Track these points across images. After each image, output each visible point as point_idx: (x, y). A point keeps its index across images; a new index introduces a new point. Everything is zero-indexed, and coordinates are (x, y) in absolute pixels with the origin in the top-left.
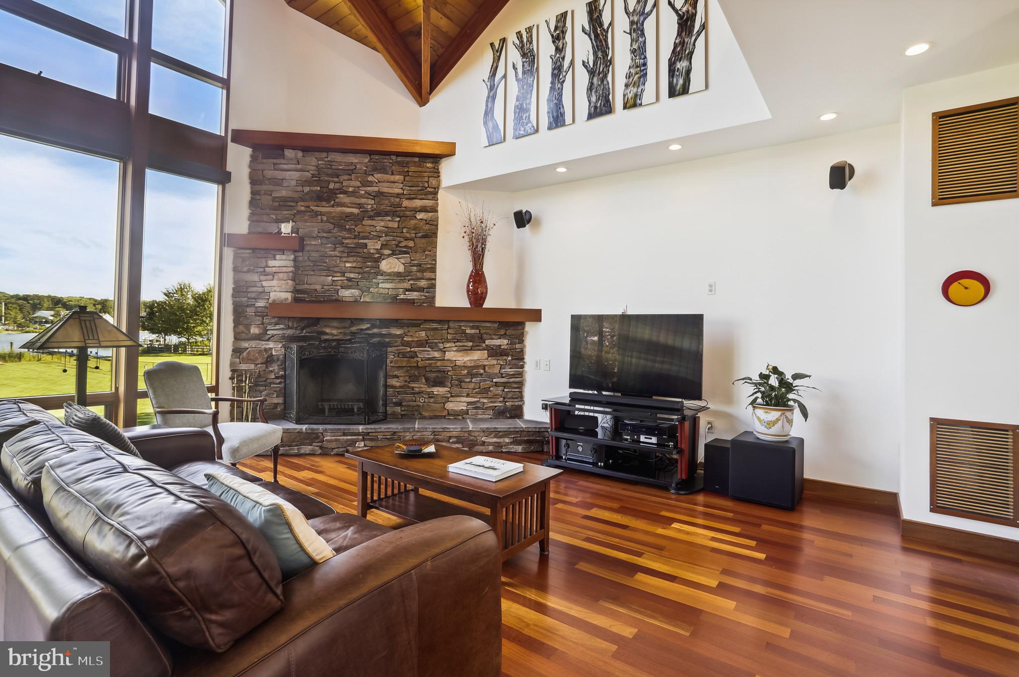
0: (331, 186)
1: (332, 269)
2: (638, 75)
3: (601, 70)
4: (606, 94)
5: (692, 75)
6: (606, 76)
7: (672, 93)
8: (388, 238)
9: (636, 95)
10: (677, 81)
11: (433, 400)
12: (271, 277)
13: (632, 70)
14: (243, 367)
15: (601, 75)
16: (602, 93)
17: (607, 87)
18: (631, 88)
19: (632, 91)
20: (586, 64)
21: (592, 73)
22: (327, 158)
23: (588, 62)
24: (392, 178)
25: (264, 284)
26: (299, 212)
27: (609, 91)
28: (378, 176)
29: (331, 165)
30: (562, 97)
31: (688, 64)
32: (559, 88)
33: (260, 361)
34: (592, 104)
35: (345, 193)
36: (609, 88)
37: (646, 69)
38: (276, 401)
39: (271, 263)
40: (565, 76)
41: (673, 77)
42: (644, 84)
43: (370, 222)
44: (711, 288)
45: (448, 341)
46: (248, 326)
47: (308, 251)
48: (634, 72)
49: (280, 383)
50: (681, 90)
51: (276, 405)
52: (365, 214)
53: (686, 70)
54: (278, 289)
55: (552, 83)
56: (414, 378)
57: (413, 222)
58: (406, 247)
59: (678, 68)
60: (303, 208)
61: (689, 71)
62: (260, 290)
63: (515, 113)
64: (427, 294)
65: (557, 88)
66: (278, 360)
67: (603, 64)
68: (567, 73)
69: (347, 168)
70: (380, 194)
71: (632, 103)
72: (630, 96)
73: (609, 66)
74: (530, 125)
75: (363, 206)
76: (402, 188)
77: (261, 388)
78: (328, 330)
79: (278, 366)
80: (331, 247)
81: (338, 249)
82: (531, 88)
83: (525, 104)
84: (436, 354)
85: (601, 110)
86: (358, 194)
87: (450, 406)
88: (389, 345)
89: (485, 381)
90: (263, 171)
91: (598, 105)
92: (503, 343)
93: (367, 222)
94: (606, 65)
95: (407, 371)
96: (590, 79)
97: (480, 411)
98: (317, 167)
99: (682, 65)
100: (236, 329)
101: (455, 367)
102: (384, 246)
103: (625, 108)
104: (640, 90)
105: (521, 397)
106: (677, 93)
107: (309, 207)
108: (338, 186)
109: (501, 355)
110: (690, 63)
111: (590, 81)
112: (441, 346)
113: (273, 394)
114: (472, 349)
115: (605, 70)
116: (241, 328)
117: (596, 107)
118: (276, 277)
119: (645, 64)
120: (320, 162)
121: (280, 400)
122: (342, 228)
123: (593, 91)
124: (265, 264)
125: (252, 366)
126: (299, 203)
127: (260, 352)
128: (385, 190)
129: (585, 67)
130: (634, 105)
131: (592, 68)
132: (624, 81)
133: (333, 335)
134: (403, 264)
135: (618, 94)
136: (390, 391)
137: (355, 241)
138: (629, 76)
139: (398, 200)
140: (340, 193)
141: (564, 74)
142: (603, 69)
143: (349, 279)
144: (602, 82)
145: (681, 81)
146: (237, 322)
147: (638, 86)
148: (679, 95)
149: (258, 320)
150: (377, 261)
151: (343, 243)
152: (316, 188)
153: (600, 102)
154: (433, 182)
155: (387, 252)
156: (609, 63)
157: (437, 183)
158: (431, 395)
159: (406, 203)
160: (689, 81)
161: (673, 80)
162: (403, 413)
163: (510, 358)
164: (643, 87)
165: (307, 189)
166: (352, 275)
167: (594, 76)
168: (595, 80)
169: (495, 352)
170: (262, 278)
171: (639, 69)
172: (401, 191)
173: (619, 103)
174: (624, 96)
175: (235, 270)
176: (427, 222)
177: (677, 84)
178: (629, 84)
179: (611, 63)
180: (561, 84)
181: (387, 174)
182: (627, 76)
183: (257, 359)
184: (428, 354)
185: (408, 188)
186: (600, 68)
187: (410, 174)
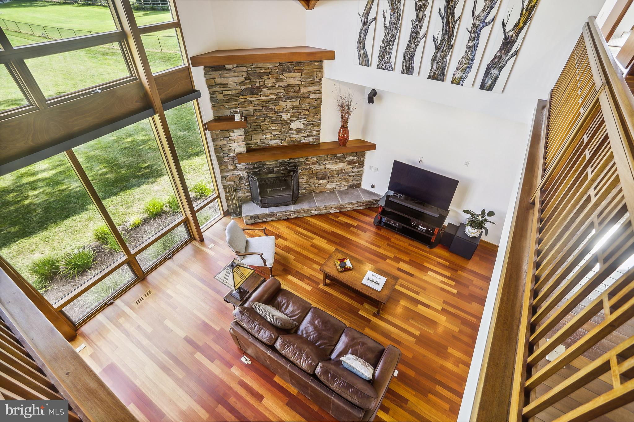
0: (258, 84)
1: (264, 131)
2: (466, 65)
3: (444, 49)
4: (443, 68)
5: (497, 81)
6: (446, 55)
7: (482, 87)
8: (294, 111)
9: (461, 78)
10: (488, 81)
11: (320, 185)
12: (234, 142)
13: (463, 60)
14: (228, 183)
15: (443, 53)
16: (441, 66)
17: (445, 63)
18: (459, 72)
19: (459, 74)
20: (436, 40)
21: (438, 48)
22: (253, 65)
23: (437, 39)
24: (294, 75)
25: (230, 145)
26: (241, 103)
27: (445, 67)
28: (286, 75)
29: (256, 70)
30: (414, 55)
31: (498, 73)
32: (413, 48)
33: (236, 180)
34: (433, 70)
35: (266, 87)
36: (446, 65)
37: (472, 64)
38: (247, 195)
39: (232, 134)
40: (419, 42)
41: (486, 77)
42: (468, 73)
43: (283, 103)
44: (466, 163)
45: (327, 160)
46: (226, 166)
47: (250, 123)
48: (464, 62)
49: (248, 188)
50: (488, 87)
51: (247, 196)
52: (279, 99)
53: (495, 76)
54: (238, 147)
55: (409, 42)
56: (311, 178)
57: (308, 100)
58: (304, 115)
59: (491, 73)
60: (243, 100)
61: (496, 78)
62: (230, 148)
63: (380, 51)
64: (316, 138)
65: (412, 47)
66: (244, 178)
67: (446, 46)
68: (421, 40)
69: (266, 71)
70: (288, 86)
71: (458, 81)
72: (458, 76)
73: (450, 50)
74: (389, 64)
75: (278, 94)
76: (300, 81)
77: (239, 190)
78: (267, 163)
79: (245, 181)
80: (262, 119)
81: (266, 120)
82: (394, 38)
83: (388, 48)
84: (322, 167)
85: (438, 77)
86: (274, 87)
87: (328, 187)
88: (299, 166)
89: (345, 175)
90: (214, 79)
91: (437, 73)
92: (355, 158)
93: (281, 103)
94: (449, 48)
95: (308, 176)
96: (435, 52)
97: (341, 187)
98: (247, 72)
99: (494, 72)
100: (221, 168)
101: (331, 171)
102: (292, 116)
103: (452, 82)
104: (464, 76)
105: (361, 179)
106: (485, 88)
107: (246, 99)
108: (262, 83)
109: (353, 164)
110: (500, 73)
111: (435, 54)
112: (324, 163)
113: (245, 192)
114: (339, 162)
115: (447, 51)
116: (223, 167)
117: (434, 73)
118: (236, 141)
119: (472, 60)
120: (248, 69)
121: (249, 194)
122: (267, 108)
123: (436, 61)
124: (229, 135)
125: (233, 183)
126: (240, 97)
127: (235, 177)
128: (291, 83)
129: (435, 42)
130: (458, 84)
131: (438, 45)
132: (457, 65)
133: (270, 165)
134: (303, 124)
135: (450, 72)
136: (300, 184)
137: (276, 115)
138: (460, 63)
139: (298, 88)
140: (264, 88)
141: (419, 40)
142: (446, 50)
143: (275, 135)
144: (443, 58)
145: (490, 82)
146: (220, 165)
147: (464, 73)
148: (486, 90)
149: (231, 163)
150: (289, 124)
151: (269, 117)
152: (248, 86)
153: (438, 71)
154: (319, 74)
155: (294, 119)
156: (451, 47)
157: (321, 75)
158: (319, 184)
159: (303, 90)
160: (495, 84)
161: (485, 79)
162: (306, 192)
163: (357, 165)
164: (467, 75)
165: (243, 88)
166: (276, 133)
167: (438, 51)
168: (439, 54)
169: (350, 163)
170: (228, 142)
171: (468, 61)
172: (300, 83)
173: (449, 76)
174: (454, 75)
175: (213, 140)
176: (316, 100)
177: (487, 83)
178: (459, 68)
179: (451, 48)
180: (415, 46)
181: (291, 72)
182: (460, 62)
183: (234, 180)
184: (318, 167)
185: (304, 80)
186: (444, 47)
187: (305, 71)
